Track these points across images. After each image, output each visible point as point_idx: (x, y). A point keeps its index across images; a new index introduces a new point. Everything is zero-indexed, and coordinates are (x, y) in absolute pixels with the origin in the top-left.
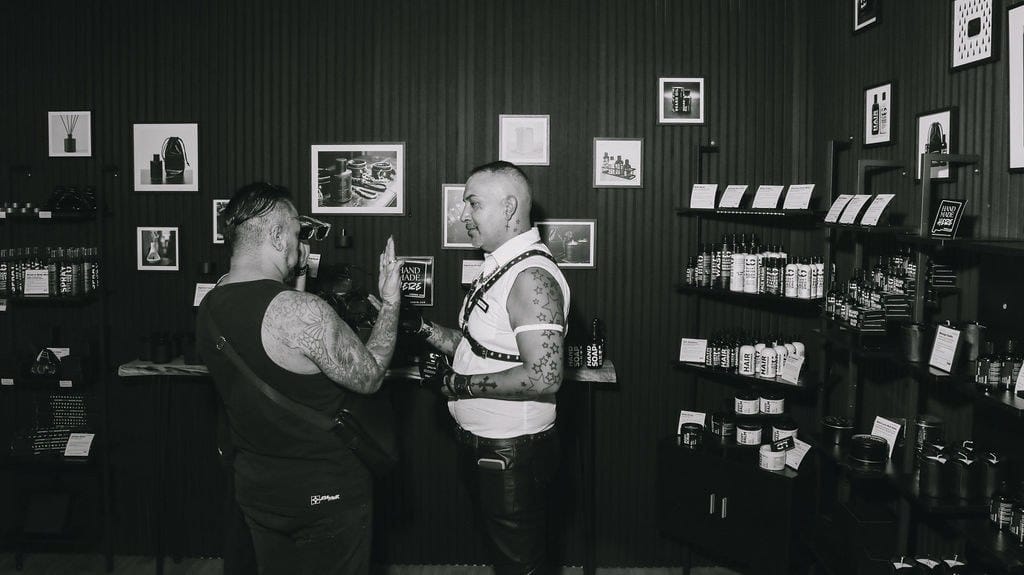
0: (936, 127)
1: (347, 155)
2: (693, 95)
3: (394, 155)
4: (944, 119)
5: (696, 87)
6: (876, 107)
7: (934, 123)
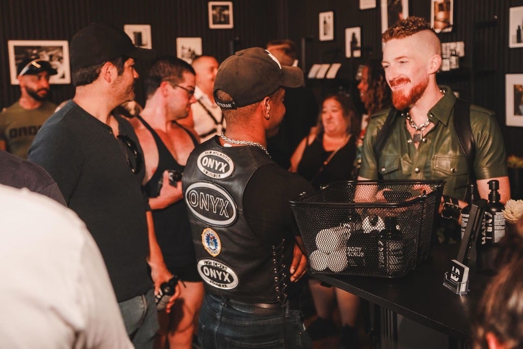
0: (354, 35)
1: (33, 48)
2: (226, 12)
3: (61, 48)
4: (357, 31)
5: (227, 7)
6: (325, 22)
7: (352, 33)
